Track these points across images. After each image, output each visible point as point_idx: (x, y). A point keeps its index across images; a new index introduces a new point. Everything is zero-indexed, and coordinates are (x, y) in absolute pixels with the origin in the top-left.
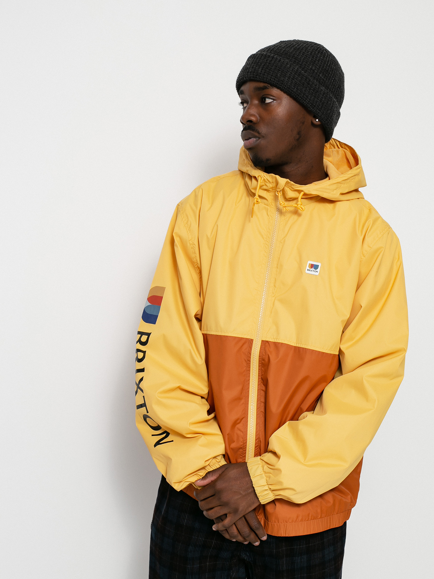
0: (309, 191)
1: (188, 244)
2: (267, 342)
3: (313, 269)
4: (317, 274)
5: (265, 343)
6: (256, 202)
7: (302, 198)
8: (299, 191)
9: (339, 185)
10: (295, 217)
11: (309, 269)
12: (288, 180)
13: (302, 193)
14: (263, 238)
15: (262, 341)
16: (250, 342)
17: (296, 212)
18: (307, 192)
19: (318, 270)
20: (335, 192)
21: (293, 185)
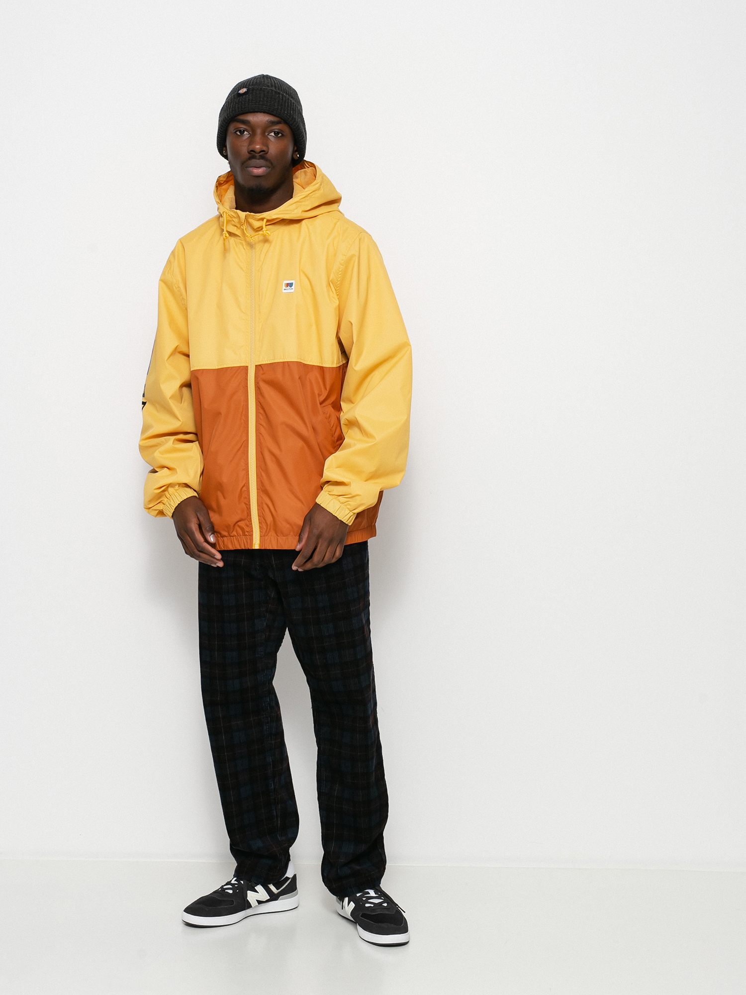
0: (270, 217)
1: (174, 288)
2: (260, 365)
3: (289, 287)
4: (292, 291)
5: (259, 367)
6: (225, 238)
7: (266, 225)
8: (262, 219)
9: (298, 203)
10: (267, 245)
11: (285, 288)
12: (248, 213)
13: (265, 220)
14: (243, 271)
15: (256, 366)
16: (246, 368)
17: (266, 240)
18: (269, 218)
19: (293, 287)
20: (296, 211)
21: (254, 215)
